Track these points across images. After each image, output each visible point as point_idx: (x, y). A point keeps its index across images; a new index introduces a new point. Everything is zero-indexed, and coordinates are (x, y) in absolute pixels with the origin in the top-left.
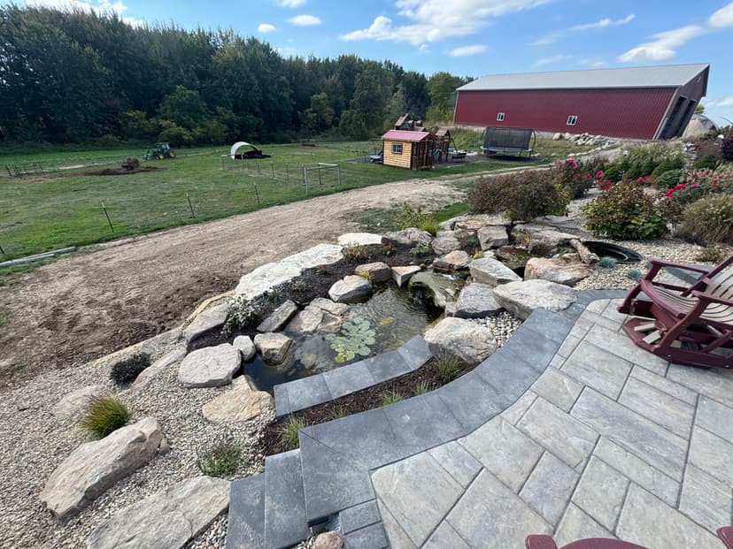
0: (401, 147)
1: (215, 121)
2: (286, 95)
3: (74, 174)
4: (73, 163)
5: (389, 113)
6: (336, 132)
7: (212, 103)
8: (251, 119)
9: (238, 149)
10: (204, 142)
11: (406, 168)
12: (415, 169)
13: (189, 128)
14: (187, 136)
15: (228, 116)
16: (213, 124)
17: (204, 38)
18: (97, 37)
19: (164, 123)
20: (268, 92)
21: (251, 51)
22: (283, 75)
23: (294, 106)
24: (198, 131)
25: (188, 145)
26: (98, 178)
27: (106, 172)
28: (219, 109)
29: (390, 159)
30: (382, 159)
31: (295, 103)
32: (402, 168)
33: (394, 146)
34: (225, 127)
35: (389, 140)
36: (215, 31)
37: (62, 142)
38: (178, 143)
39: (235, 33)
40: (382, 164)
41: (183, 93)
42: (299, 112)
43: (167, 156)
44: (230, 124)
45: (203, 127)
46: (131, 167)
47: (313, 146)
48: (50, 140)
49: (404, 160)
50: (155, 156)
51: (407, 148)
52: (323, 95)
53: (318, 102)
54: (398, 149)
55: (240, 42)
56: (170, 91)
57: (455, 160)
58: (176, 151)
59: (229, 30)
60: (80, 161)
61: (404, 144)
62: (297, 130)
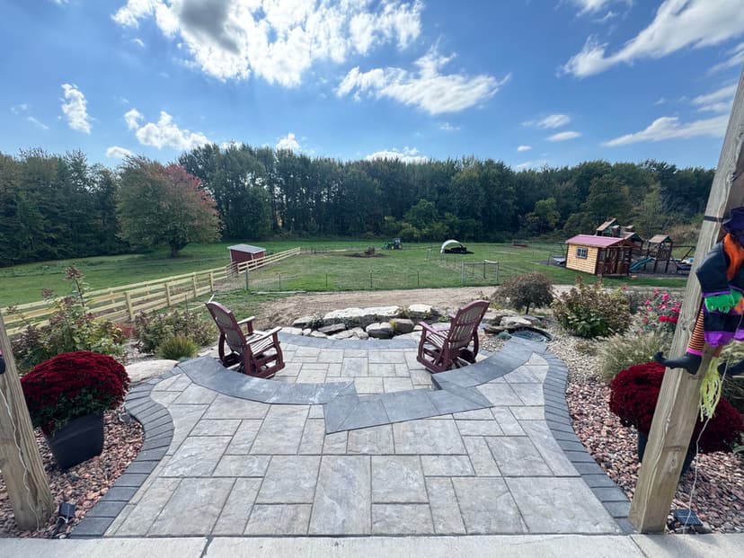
0: (586, 251)
1: (441, 224)
2: (510, 202)
3: (339, 254)
4: (342, 248)
5: (637, 215)
6: (559, 234)
7: (442, 209)
8: (472, 222)
9: (447, 246)
10: (427, 239)
11: (590, 274)
12: (600, 275)
13: (420, 228)
14: (417, 233)
15: (452, 220)
16: (438, 226)
17: (451, 164)
18: (383, 173)
19: (404, 224)
20: (493, 199)
21: (485, 171)
22: (510, 186)
23: (516, 210)
24: (425, 231)
25: (416, 241)
26: (348, 258)
27: (356, 255)
28: (447, 214)
29: (574, 263)
30: (565, 263)
31: (518, 208)
32: (586, 273)
33: (579, 250)
34: (447, 227)
35: (573, 245)
36: (460, 159)
37: (345, 234)
38: (409, 239)
39: (475, 158)
40: (565, 267)
41: (424, 204)
42: (520, 216)
43: (397, 247)
44: (451, 226)
45: (430, 227)
46: (369, 253)
47: (525, 246)
48: (340, 235)
49: (589, 265)
50: (389, 247)
51: (593, 254)
52: (551, 200)
53: (544, 207)
54: (582, 253)
55: (479, 164)
56: (416, 203)
57: (680, 272)
58: (403, 244)
59: (470, 156)
60: (347, 248)
61: (590, 249)
62: (514, 232)
